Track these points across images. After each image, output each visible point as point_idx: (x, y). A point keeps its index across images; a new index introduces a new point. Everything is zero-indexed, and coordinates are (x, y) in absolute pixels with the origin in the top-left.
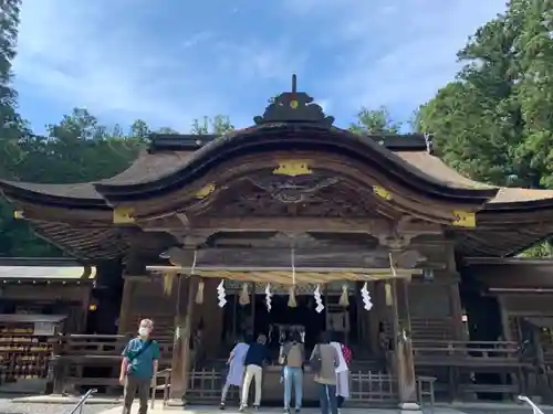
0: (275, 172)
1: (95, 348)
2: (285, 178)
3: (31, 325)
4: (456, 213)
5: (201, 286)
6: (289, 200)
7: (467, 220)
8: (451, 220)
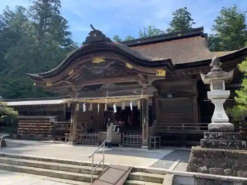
0: (93, 62)
1: (61, 126)
2: (96, 64)
3: (49, 119)
4: (158, 71)
5: (78, 105)
6: (97, 73)
7: (162, 73)
8: (155, 74)
